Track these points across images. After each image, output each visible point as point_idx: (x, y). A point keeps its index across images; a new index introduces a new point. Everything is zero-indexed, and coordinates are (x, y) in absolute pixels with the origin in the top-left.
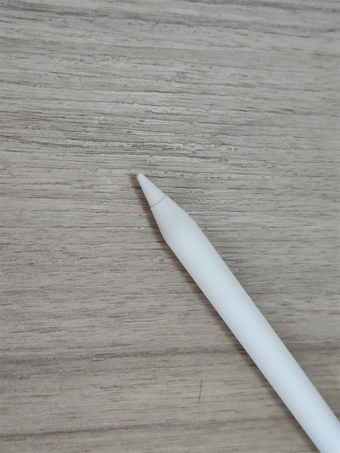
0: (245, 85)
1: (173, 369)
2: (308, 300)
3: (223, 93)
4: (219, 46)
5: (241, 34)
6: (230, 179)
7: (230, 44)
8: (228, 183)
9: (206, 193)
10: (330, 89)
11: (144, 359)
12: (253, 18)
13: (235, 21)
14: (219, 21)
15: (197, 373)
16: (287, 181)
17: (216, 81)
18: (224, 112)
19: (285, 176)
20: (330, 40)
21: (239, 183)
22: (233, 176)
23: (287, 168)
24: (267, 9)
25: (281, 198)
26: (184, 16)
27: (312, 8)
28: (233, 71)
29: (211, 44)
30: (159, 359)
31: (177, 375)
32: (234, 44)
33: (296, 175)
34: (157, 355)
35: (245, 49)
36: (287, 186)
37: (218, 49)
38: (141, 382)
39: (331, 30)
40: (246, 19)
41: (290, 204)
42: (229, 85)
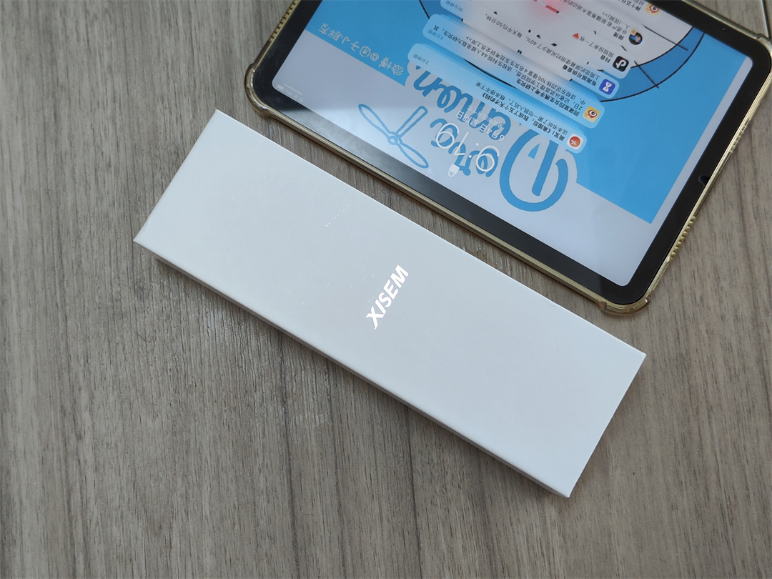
0: (122, 517)
1: (307, 543)
2: (257, 455)
3: (129, 532)
4: (100, 538)
5: (90, 524)
6: (182, 520)
7: (97, 531)
8: (185, 521)
9: (192, 534)
10: (117, 457)
11: (300, 564)
12: (79, 517)
13: (83, 529)
14: (84, 539)
15: (308, 527)
16: (179, 480)
17: (122, 538)
18: (140, 529)
19: (176, 482)
20: (85, 462)
21: (184, 514)
22: (180, 518)
23: (171, 480)
24: (72, 509)
25: (191, 483)
26: (85, 563)
27: (67, 477)
28: (114, 527)
29: (100, 543)
30: (300, 554)
31: (310, 540)
32: (97, 528)
33: (175, 474)
34: (297, 555)
35: (99, 521)
36: (183, 480)
37: (102, 539)
38: (315, 564)
39: (79, 461)
40: (80, 522)
41: (194, 475)
42: (123, 529)
